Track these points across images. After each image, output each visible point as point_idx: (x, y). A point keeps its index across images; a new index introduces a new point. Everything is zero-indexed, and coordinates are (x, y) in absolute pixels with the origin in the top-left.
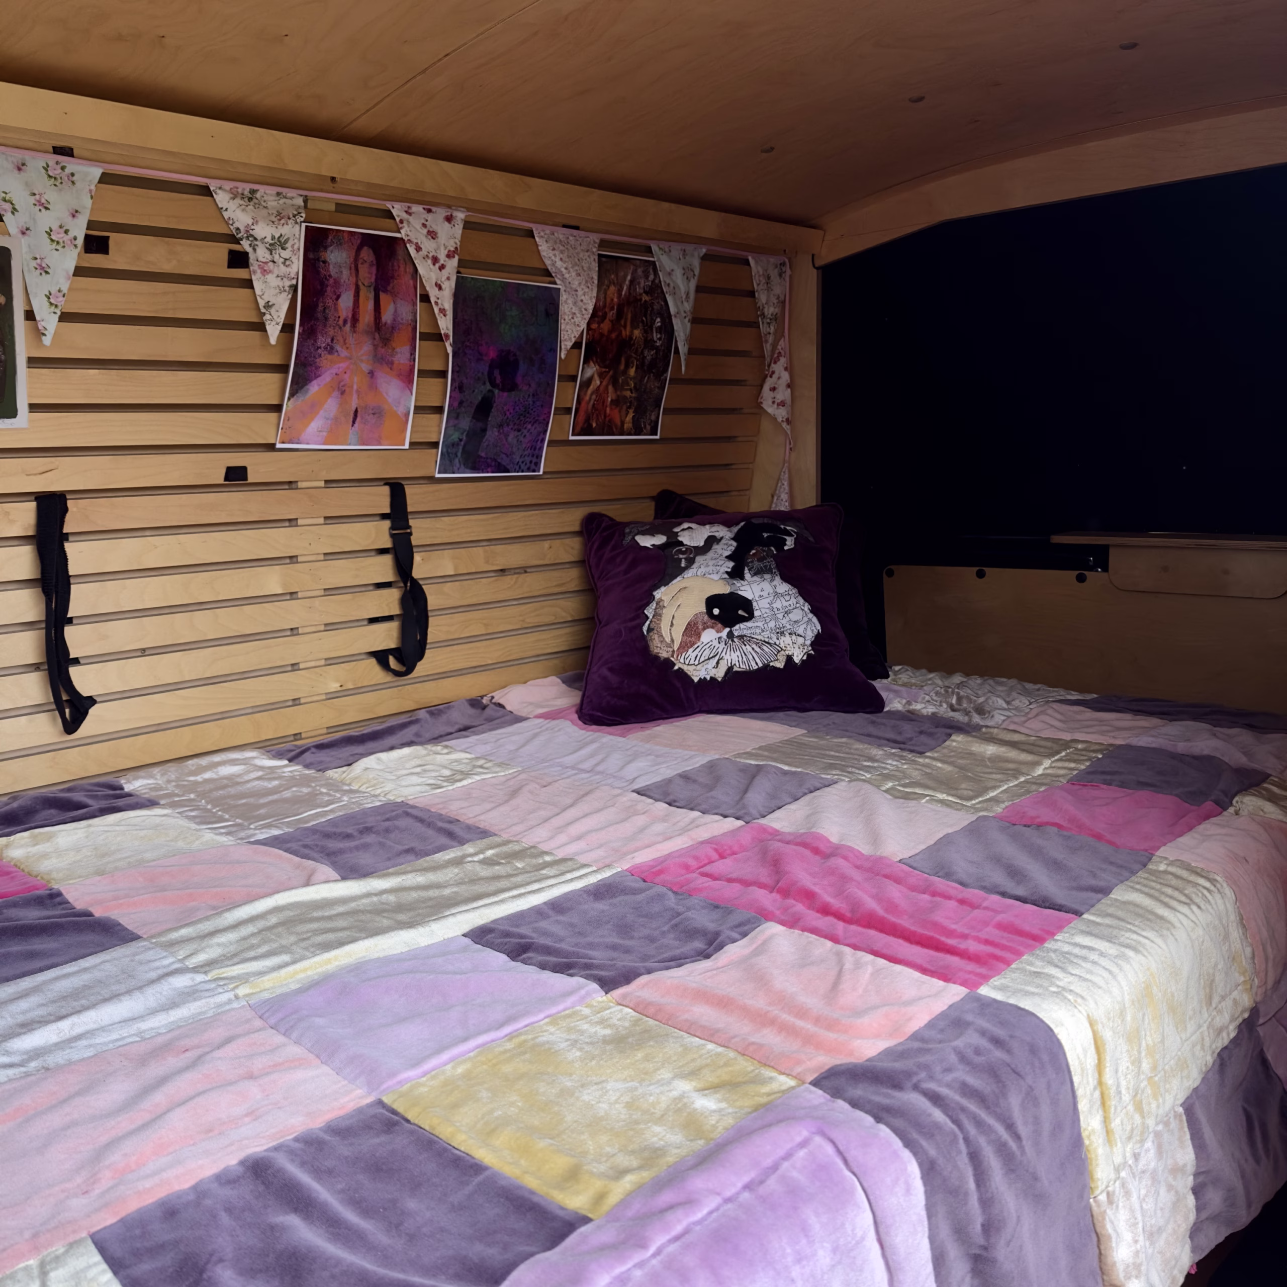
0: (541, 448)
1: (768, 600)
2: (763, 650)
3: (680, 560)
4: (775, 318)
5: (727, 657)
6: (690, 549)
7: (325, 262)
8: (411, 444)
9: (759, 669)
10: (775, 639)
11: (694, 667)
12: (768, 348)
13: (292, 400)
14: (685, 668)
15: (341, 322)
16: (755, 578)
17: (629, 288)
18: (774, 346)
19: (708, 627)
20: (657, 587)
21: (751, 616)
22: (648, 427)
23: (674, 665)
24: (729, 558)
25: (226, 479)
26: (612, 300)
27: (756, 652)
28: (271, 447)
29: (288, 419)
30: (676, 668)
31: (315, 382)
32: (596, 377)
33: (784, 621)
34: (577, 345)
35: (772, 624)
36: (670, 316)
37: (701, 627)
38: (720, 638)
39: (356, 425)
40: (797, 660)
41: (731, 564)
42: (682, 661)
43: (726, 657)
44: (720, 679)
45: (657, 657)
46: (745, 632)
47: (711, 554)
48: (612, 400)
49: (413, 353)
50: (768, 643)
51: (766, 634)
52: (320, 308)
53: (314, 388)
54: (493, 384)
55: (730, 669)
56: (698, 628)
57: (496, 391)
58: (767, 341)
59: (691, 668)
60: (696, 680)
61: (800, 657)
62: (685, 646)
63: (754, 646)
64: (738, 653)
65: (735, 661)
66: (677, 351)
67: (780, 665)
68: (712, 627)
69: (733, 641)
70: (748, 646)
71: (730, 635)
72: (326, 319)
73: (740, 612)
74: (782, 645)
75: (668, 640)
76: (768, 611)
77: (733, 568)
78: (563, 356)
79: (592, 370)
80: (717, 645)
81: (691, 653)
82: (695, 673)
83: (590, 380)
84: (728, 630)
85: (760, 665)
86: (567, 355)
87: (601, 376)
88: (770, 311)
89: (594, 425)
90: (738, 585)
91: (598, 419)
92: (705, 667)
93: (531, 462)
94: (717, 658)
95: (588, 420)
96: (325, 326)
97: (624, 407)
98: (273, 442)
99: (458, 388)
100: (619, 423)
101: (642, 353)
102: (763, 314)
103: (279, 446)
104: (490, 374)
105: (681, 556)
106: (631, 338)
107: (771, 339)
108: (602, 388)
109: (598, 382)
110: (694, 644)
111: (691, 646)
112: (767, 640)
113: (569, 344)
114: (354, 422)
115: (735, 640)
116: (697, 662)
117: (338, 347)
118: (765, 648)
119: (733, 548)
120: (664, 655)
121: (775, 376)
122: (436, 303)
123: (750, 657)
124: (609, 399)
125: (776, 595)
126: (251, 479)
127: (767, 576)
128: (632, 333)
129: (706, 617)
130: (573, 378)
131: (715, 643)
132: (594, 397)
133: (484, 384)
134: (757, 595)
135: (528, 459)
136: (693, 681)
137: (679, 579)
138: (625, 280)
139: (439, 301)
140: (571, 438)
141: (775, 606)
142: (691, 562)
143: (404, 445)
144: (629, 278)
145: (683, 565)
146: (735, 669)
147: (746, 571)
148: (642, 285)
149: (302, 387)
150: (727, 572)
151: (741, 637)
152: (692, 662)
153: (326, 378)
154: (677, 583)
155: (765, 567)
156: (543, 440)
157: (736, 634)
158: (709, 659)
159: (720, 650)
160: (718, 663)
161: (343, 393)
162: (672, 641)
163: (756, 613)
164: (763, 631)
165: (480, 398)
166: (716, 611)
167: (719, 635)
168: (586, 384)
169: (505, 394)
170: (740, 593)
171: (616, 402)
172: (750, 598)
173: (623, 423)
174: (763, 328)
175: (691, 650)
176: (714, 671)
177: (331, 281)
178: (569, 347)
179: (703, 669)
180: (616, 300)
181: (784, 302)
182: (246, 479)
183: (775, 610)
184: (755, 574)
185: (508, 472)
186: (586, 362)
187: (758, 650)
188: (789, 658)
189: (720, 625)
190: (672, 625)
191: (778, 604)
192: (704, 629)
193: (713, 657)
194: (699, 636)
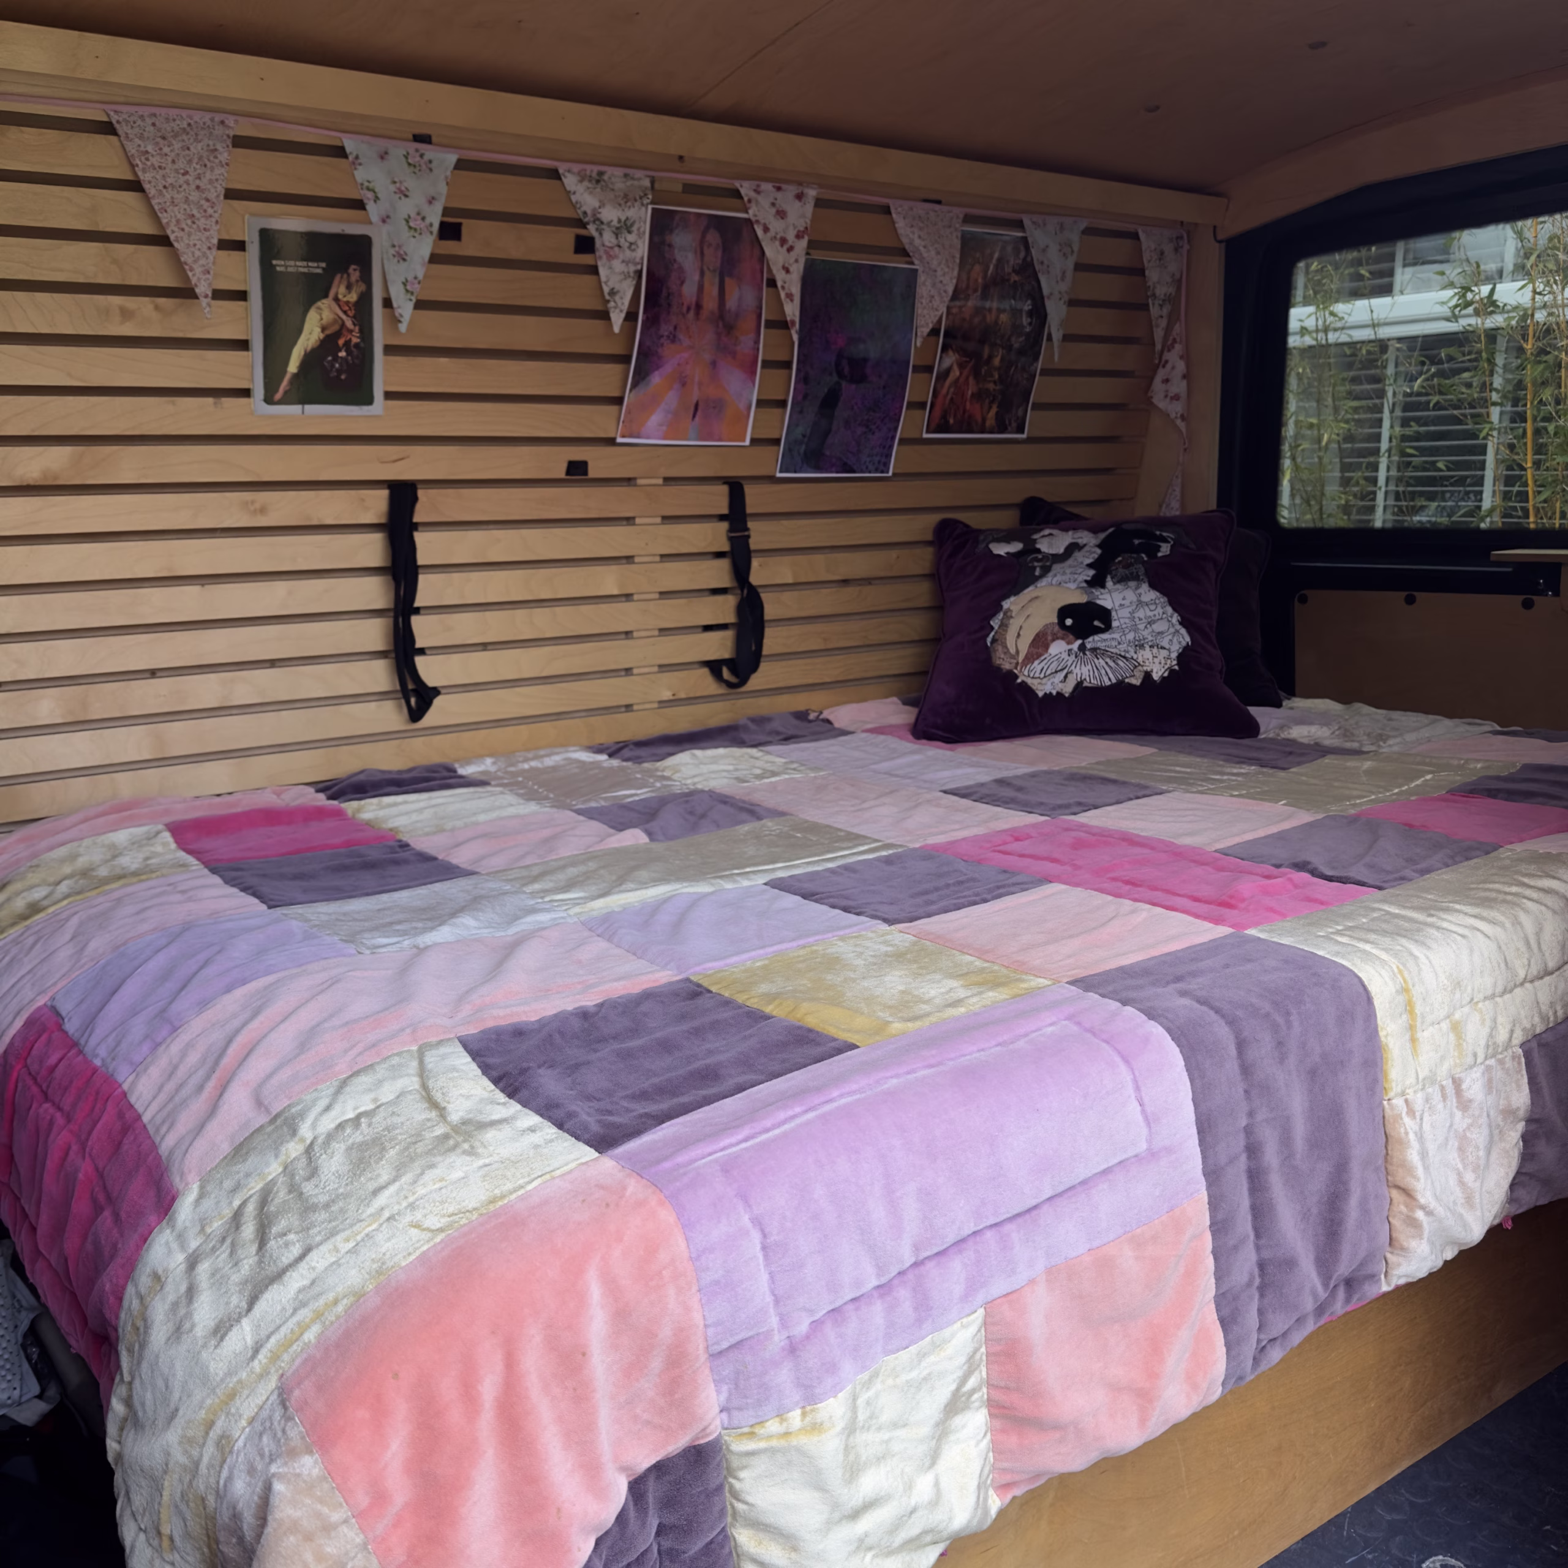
0: (891, 447)
1: (1130, 609)
2: (1118, 665)
3: (1034, 568)
4: (1168, 299)
5: (1077, 671)
6: (1046, 557)
7: (670, 246)
8: (754, 441)
9: (1112, 686)
10: (1133, 653)
11: (1039, 681)
12: (1158, 334)
13: (634, 392)
14: (1029, 681)
15: (685, 309)
16: (1118, 586)
17: (997, 266)
18: (1168, 330)
19: (1058, 638)
20: (1006, 596)
21: (1108, 627)
22: (1014, 425)
23: (1017, 677)
24: (1090, 566)
25: (568, 473)
26: (976, 280)
27: (1110, 667)
28: (611, 442)
29: (628, 412)
30: (1019, 681)
31: (656, 373)
32: (955, 367)
33: (1145, 633)
34: (935, 332)
35: (1131, 636)
36: (1042, 298)
37: (1050, 638)
38: (1070, 650)
39: (697, 418)
40: (1156, 676)
41: (1092, 572)
42: (1026, 673)
43: (1075, 672)
44: (1067, 695)
45: (999, 669)
46: (1099, 645)
47: (1070, 562)
48: (973, 395)
49: (757, 342)
50: (1124, 657)
51: (1123, 647)
52: (664, 294)
53: (656, 379)
54: (840, 375)
55: (1079, 684)
56: (1045, 639)
57: (844, 384)
58: (1157, 326)
59: (1036, 682)
60: (1040, 694)
61: (1160, 674)
62: (1030, 658)
63: (1108, 660)
64: (1089, 667)
65: (1085, 675)
66: (1050, 338)
67: (1136, 681)
68: (1063, 639)
69: (1085, 654)
70: (1101, 660)
71: (1082, 648)
72: (669, 305)
73: (1096, 623)
74: (1140, 660)
75: (1013, 651)
76: (1127, 621)
77: (1094, 577)
78: (918, 344)
79: (950, 359)
80: (1067, 658)
81: (1037, 666)
82: (1040, 687)
83: (948, 371)
84: (1079, 642)
85: (1114, 681)
86: (923, 343)
87: (961, 366)
88: (1161, 291)
89: (951, 421)
90: (1097, 593)
91: (955, 416)
92: (1052, 680)
93: (879, 462)
94: (1065, 671)
95: (944, 417)
96: (669, 313)
97: (987, 401)
98: (612, 435)
99: (804, 379)
100: (979, 420)
101: (1009, 339)
102: (1154, 295)
103: (619, 440)
104: (838, 364)
105: (1036, 564)
106: (996, 322)
107: (1163, 323)
108: (962, 380)
109: (958, 373)
110: (1040, 657)
111: (1038, 658)
112: (1123, 654)
113: (926, 330)
114: (694, 416)
115: (1087, 652)
116: (1042, 675)
117: (681, 336)
118: (1120, 663)
119: (1096, 556)
120: (1007, 666)
121: (1169, 366)
122: (783, 288)
123: (1103, 672)
124: (970, 392)
125: (1140, 604)
126: (592, 473)
127: (1132, 584)
128: (998, 317)
129: (1057, 628)
130: (929, 369)
131: (1065, 655)
132: (952, 390)
133: (831, 374)
134: (1117, 604)
135: (877, 459)
136: (1037, 695)
137: (1031, 588)
138: (992, 258)
139: (786, 286)
140: (925, 436)
141: (1136, 615)
142: (1046, 570)
143: (744, 440)
144: (996, 255)
145: (1037, 573)
146: (1085, 684)
147: (1109, 578)
148: (1012, 262)
149: (643, 379)
150: (1086, 581)
151: (1094, 650)
152: (1037, 675)
153: (668, 368)
154: (1029, 592)
155: (1132, 574)
156: (893, 438)
157: (1089, 646)
158: (1056, 672)
159: (1069, 663)
160: (1066, 677)
161: (684, 384)
162: (1018, 652)
163: (1115, 624)
164: (1119, 643)
165: (826, 390)
166: (1069, 622)
167: (1070, 647)
168: (943, 375)
169: (854, 386)
170: (1099, 602)
171: (978, 396)
172: (1109, 607)
173: (984, 420)
174: (1154, 311)
175: (1036, 662)
176: (1061, 685)
177: (676, 266)
178: (925, 334)
179: (1049, 683)
180: (980, 280)
181: (1180, 281)
182: (586, 473)
183: (1137, 620)
184: (1119, 582)
185: (854, 472)
186: (945, 349)
187: (1112, 664)
188: (1148, 675)
189: (1071, 637)
190: (1019, 635)
191: (1140, 614)
192: (1053, 640)
193: (1062, 670)
194: (1046, 647)
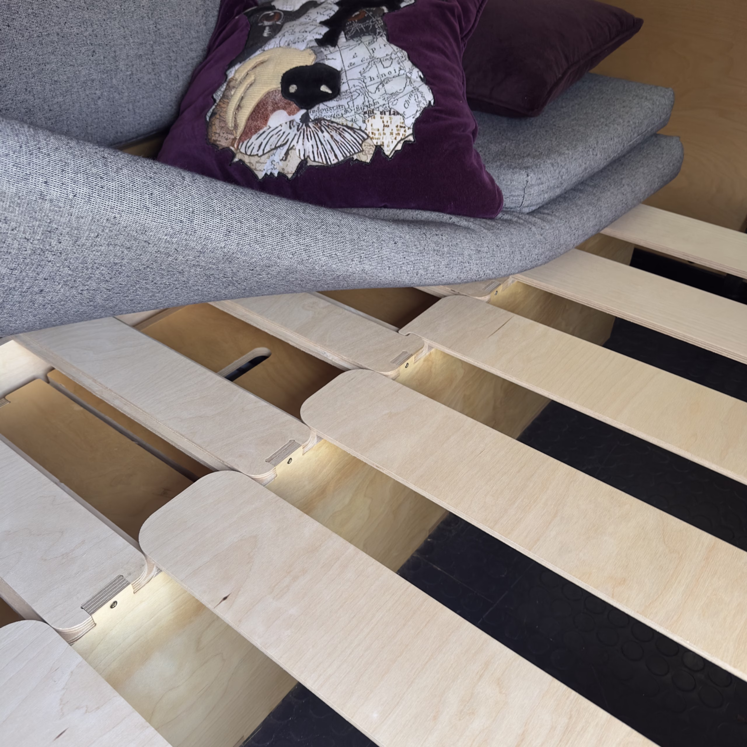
2: (344, 137)
5: (299, 146)
10: (360, 123)
11: (256, 159)
23: (234, 155)
27: (335, 140)
38: (291, 122)
42: (243, 150)
56: (266, 109)
59: (254, 160)
71: (305, 119)
76: (356, 83)
81: (254, 141)
92: (272, 158)
94: (286, 147)
110: (259, 129)
112: (350, 124)
115: (311, 125)
116: (260, 153)
127: (367, 39)
131: (285, 128)
152: (255, 152)
160: (287, 154)
164: (346, 111)
167: (292, 118)
175: (255, 137)
184: (352, 37)
189: (294, 106)
191: (373, 72)
192: (274, 110)
193: (281, 146)
194: (266, 119)
